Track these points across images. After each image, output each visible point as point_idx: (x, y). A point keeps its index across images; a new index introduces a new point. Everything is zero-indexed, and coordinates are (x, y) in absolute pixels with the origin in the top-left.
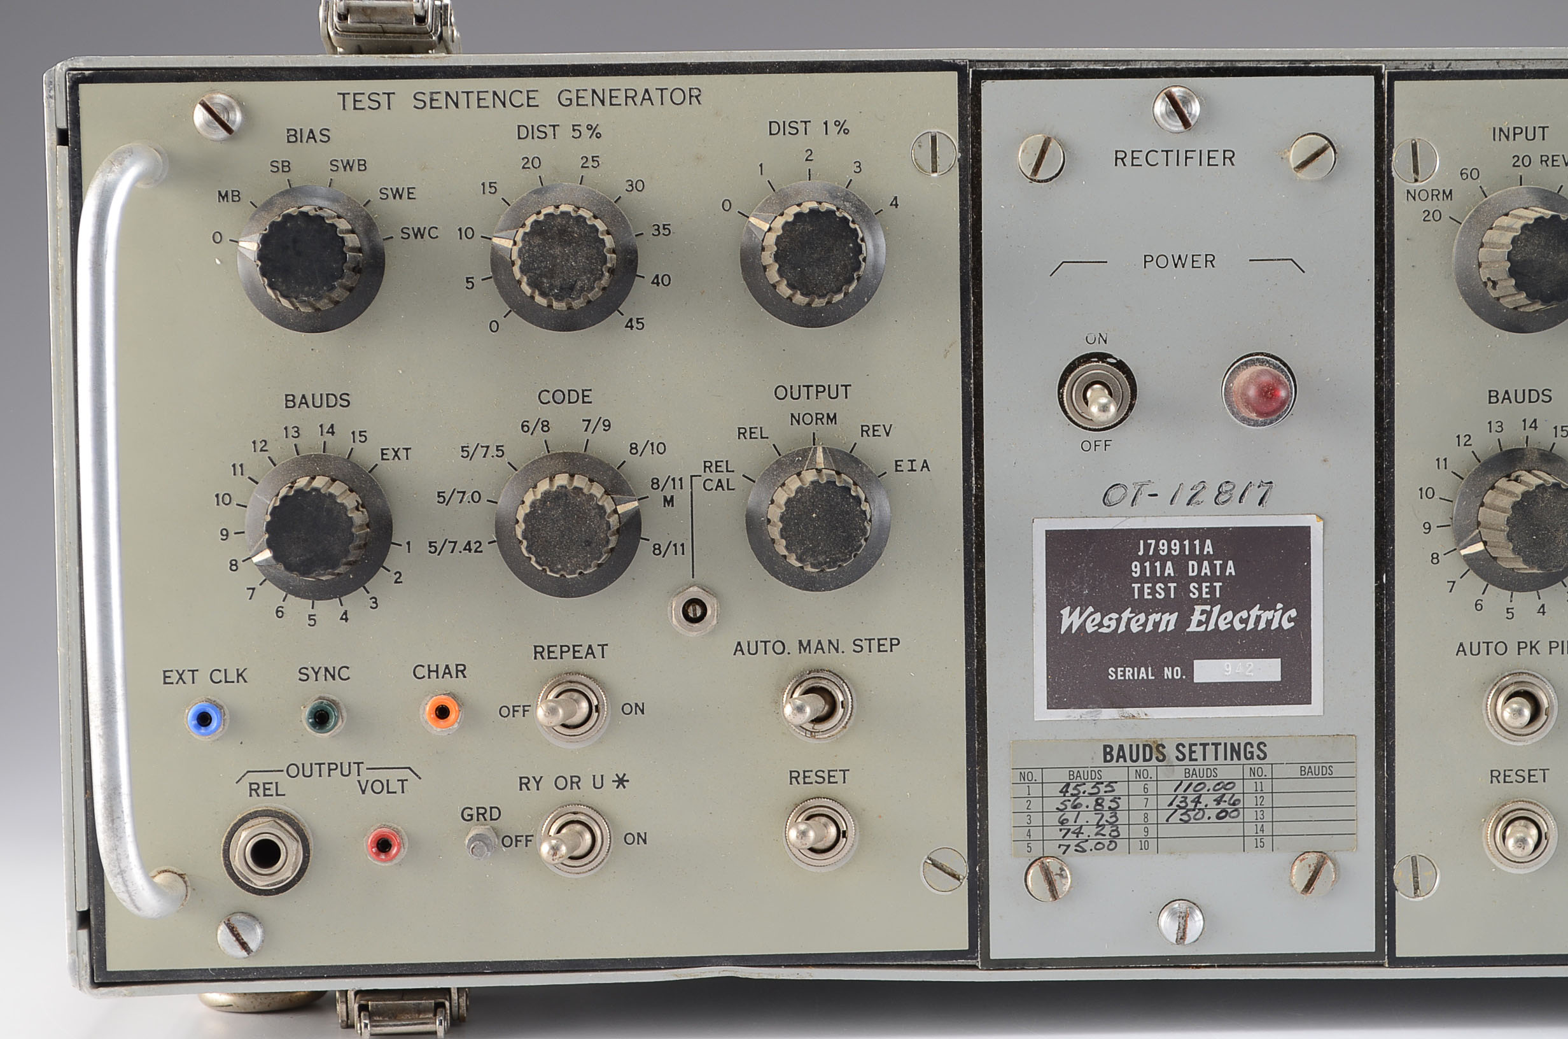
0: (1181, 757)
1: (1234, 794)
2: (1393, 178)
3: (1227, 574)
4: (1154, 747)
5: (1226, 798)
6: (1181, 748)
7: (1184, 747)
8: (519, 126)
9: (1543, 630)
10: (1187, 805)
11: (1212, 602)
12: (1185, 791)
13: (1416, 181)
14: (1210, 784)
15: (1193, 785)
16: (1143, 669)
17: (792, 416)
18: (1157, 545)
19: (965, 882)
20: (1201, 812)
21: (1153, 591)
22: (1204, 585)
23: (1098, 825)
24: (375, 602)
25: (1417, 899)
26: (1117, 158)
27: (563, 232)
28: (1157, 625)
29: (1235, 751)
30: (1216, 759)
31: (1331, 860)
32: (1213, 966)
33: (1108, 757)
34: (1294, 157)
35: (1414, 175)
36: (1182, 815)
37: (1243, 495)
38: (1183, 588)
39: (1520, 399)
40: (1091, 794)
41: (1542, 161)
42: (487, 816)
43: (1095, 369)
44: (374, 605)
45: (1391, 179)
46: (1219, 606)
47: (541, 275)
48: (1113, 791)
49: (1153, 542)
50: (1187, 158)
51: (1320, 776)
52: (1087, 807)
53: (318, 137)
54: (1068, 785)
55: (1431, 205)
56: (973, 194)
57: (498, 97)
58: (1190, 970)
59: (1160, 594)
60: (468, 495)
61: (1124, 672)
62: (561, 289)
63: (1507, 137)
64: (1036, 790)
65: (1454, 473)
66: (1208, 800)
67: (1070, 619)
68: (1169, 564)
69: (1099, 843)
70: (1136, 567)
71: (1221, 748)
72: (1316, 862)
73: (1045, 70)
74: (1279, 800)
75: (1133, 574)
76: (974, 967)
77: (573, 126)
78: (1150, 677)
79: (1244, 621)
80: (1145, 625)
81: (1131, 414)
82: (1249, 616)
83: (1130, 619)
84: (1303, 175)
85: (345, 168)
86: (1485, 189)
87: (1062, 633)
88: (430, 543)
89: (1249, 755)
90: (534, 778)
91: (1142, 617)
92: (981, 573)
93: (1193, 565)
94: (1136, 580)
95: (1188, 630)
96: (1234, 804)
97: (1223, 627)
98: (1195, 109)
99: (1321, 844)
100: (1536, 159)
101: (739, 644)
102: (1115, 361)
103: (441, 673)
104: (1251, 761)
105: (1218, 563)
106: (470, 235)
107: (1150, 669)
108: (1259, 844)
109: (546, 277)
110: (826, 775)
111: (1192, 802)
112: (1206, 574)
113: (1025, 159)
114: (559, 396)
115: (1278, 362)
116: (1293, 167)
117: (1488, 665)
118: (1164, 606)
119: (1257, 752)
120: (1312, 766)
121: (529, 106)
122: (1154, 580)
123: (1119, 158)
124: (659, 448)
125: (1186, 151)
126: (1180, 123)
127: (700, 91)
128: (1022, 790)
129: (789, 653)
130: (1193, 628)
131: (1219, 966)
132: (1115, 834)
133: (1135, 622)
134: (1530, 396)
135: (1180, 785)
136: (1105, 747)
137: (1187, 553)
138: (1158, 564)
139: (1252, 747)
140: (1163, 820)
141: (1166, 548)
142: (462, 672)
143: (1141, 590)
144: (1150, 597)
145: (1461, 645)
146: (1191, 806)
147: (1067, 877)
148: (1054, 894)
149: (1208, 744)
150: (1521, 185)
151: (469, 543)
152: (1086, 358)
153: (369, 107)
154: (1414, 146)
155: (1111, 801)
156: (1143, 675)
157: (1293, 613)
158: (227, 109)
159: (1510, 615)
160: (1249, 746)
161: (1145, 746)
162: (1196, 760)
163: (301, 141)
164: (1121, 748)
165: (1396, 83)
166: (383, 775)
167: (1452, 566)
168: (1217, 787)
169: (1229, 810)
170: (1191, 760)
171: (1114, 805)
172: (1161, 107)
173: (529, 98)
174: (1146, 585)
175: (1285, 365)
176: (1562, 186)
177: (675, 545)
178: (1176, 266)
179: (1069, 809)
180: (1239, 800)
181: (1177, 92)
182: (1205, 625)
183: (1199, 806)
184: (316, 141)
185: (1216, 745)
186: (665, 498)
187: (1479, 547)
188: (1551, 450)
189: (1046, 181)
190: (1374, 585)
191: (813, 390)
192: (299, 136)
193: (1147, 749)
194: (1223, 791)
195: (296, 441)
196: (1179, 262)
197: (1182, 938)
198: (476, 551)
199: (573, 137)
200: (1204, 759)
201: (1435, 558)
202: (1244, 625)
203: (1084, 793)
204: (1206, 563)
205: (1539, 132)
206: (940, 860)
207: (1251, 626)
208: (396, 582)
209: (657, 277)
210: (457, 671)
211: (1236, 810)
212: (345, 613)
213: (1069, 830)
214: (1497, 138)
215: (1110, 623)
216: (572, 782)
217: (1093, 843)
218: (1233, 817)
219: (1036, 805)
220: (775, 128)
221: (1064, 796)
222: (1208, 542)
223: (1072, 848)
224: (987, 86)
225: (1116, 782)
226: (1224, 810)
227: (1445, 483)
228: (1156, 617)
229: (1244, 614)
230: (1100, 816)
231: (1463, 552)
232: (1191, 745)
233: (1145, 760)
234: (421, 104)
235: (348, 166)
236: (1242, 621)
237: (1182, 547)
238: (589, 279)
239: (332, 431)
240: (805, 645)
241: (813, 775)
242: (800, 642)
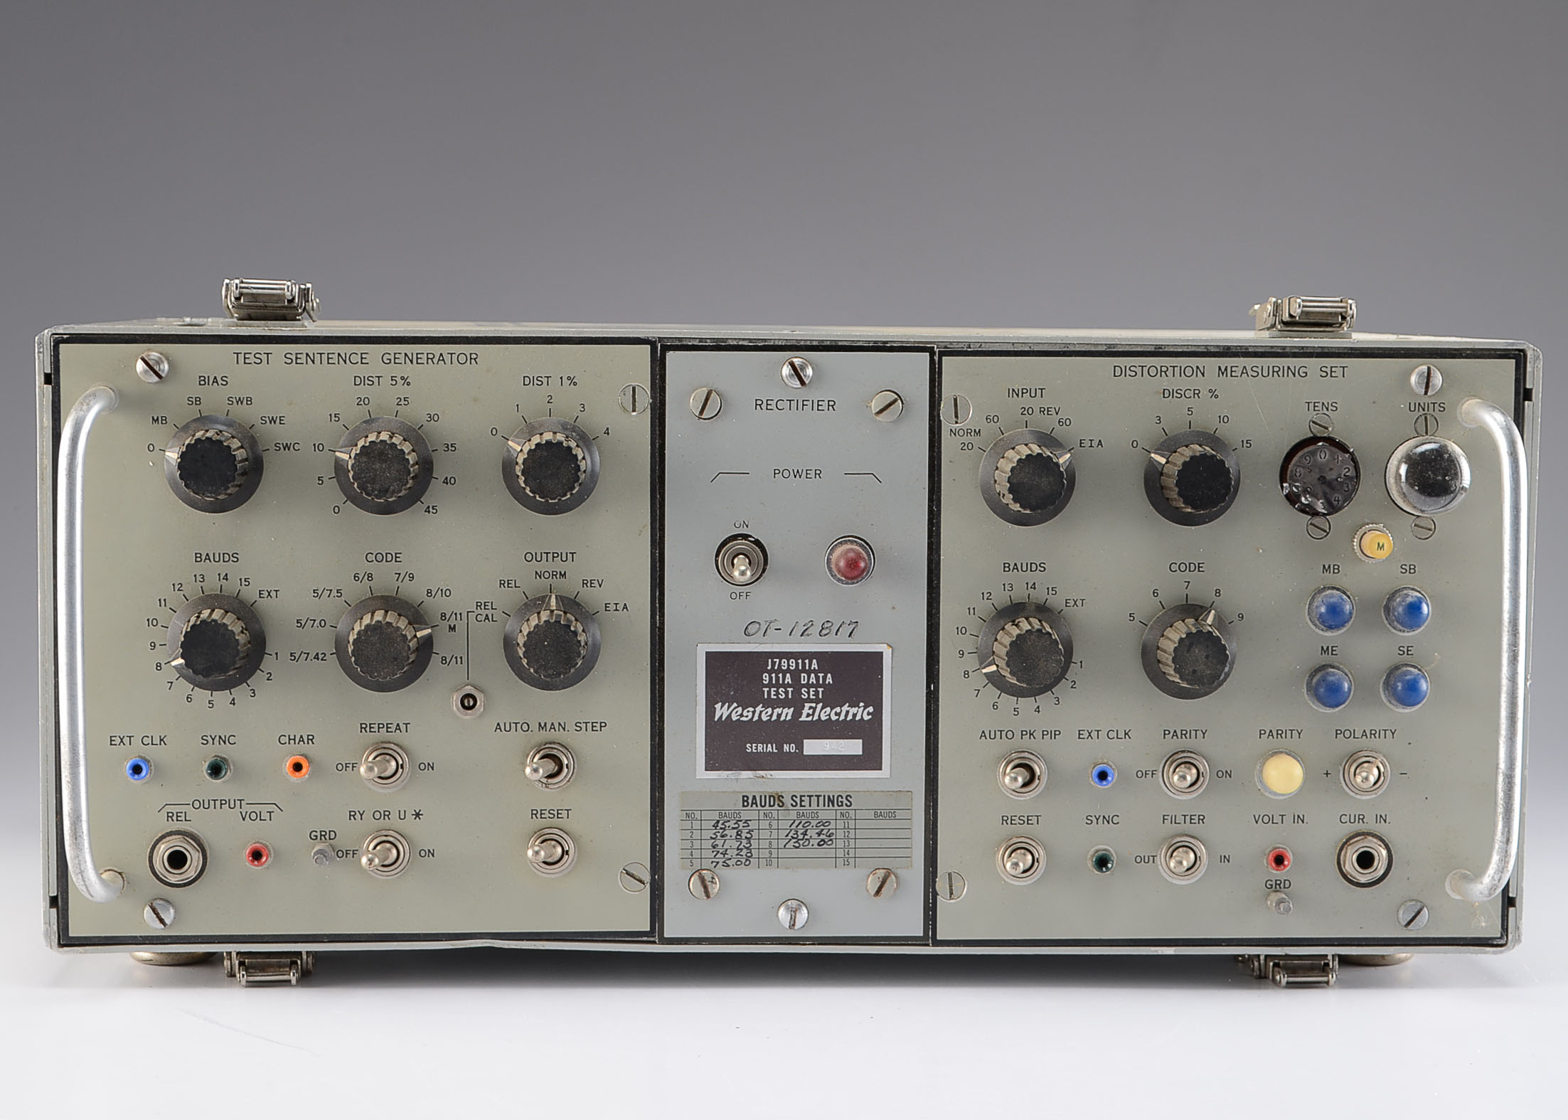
0: (794, 804)
1: (829, 830)
2: (941, 421)
3: (827, 683)
4: (776, 797)
5: (824, 832)
6: (794, 798)
7: (796, 797)
8: (355, 377)
9: (1039, 723)
10: (798, 836)
11: (817, 701)
12: (797, 827)
13: (957, 423)
14: (814, 823)
15: (802, 823)
16: (769, 745)
17: (536, 573)
18: (780, 663)
19: (648, 886)
20: (807, 842)
21: (777, 693)
22: (811, 689)
23: (738, 849)
24: (254, 693)
25: (952, 901)
26: (756, 405)
27: (381, 453)
28: (779, 716)
29: (831, 801)
30: (818, 806)
31: (894, 874)
32: (814, 944)
33: (746, 804)
34: (875, 405)
35: (955, 419)
36: (795, 843)
37: (838, 630)
38: (797, 692)
39: (1024, 569)
40: (733, 828)
41: (1040, 411)
42: (327, 837)
43: (741, 545)
44: (253, 695)
45: (940, 421)
46: (821, 704)
47: (366, 482)
48: (748, 826)
49: (778, 660)
50: (803, 405)
51: (888, 818)
52: (731, 836)
53: (220, 382)
54: (718, 822)
55: (966, 439)
56: (659, 426)
57: (341, 357)
58: (799, 946)
59: (782, 695)
60: (317, 622)
61: (757, 747)
62: (380, 491)
63: (1018, 395)
64: (696, 825)
65: (981, 618)
66: (812, 833)
67: (721, 711)
68: (788, 675)
69: (739, 861)
70: (766, 677)
71: (821, 799)
72: (883, 875)
73: (709, 345)
74: (859, 834)
75: (764, 682)
76: (654, 942)
77: (392, 377)
78: (775, 751)
79: (838, 714)
80: (771, 716)
81: (764, 575)
82: (841, 710)
83: (761, 712)
84: (880, 418)
85: (237, 402)
86: (1002, 429)
87: (716, 719)
88: (291, 653)
89: (840, 804)
90: (359, 812)
91: (770, 710)
92: (662, 679)
93: (804, 677)
94: (766, 686)
95: (800, 719)
96: (829, 836)
97: (823, 718)
98: (809, 371)
99: (887, 863)
100: (1037, 410)
101: (498, 724)
102: (753, 540)
103: (297, 742)
104: (841, 808)
105: (821, 675)
106: (321, 448)
107: (774, 745)
108: (846, 863)
109: (369, 483)
110: (556, 813)
111: (802, 834)
112: (813, 682)
113: (694, 404)
114: (379, 557)
115: (863, 542)
116: (874, 412)
117: (1001, 745)
118: (785, 703)
119: (845, 801)
120: (882, 811)
121: (362, 363)
122: (778, 686)
123: (758, 404)
124: (446, 593)
125: (803, 401)
126: (798, 383)
127: (477, 355)
128: (688, 825)
129: (532, 731)
130: (803, 718)
131: (819, 944)
132: (749, 855)
133: (765, 714)
134: (1031, 567)
135: (794, 823)
136: (744, 797)
137: (800, 668)
138: (780, 675)
139: (842, 798)
140: (781, 846)
141: (786, 664)
142: (311, 740)
143: (769, 693)
144: (775, 697)
145: (983, 732)
146: (801, 837)
147: (716, 883)
148: (708, 895)
149: (812, 796)
150: (1026, 427)
151: (317, 654)
152: (734, 537)
153: (255, 362)
154: (955, 400)
155: (747, 833)
156: (769, 749)
157: (871, 709)
158: (158, 362)
159: (1016, 713)
160: (840, 798)
161: (770, 797)
162: (804, 806)
163: (209, 384)
164: (754, 797)
165: (944, 358)
166: (257, 808)
167: (978, 680)
168: (819, 825)
169: (826, 840)
170: (801, 806)
171: (749, 836)
172: (786, 370)
173: (362, 358)
174: (773, 689)
175: (867, 544)
176: (1054, 428)
177: (456, 658)
178: (795, 476)
179: (719, 837)
180: (833, 834)
181: (797, 361)
182: (811, 717)
183: (806, 837)
184: (218, 385)
185: (818, 796)
186: (450, 626)
187: (994, 668)
188: (1045, 604)
189: (709, 419)
190: (925, 691)
191: (550, 556)
192: (207, 380)
193: (772, 798)
194: (822, 827)
195: (202, 584)
196: (797, 474)
197: (792, 925)
198: (322, 660)
199: (391, 384)
200: (810, 806)
201: (966, 674)
202: (837, 717)
203: (729, 827)
204: (813, 675)
205: (1039, 392)
206: (631, 871)
207: (842, 717)
208: (268, 679)
209: (446, 478)
210: (308, 739)
211: (831, 840)
212: (233, 700)
213: (718, 852)
214: (1011, 395)
215: (748, 714)
216: (385, 815)
217: (734, 861)
218: (829, 845)
219: (697, 835)
220: (528, 381)
221: (716, 829)
222: (814, 661)
223: (721, 864)
224: (670, 355)
225: (750, 820)
226: (823, 840)
227: (973, 624)
228: (779, 710)
229: (838, 710)
230: (739, 843)
231: (984, 671)
232: (801, 796)
233: (770, 806)
234: (289, 361)
235: (240, 401)
236: (836, 714)
237: (797, 664)
238: (398, 485)
239: (226, 578)
240: (543, 726)
241: (547, 812)
242: (540, 724)
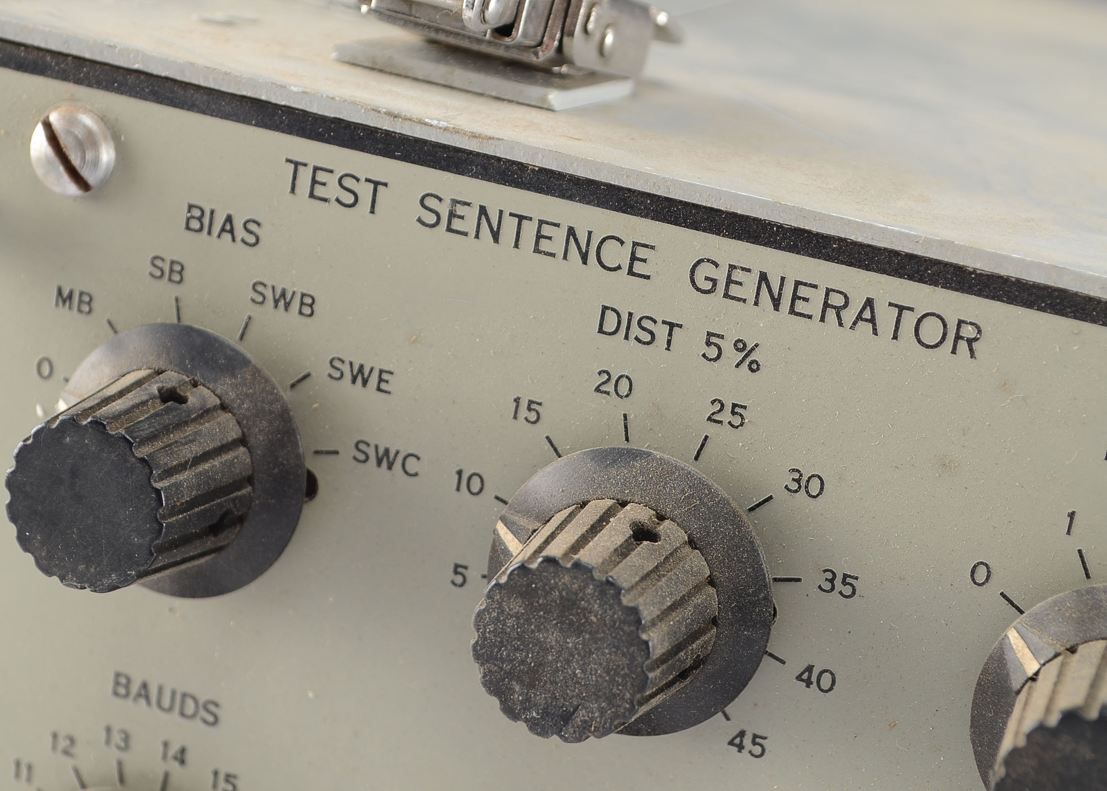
8: (605, 308)
27: (569, 603)
47: (510, 675)
53: (240, 233)
57: (576, 240)
62: (545, 713)
77: (709, 334)
85: (276, 302)
106: (475, 487)
109: (520, 681)
121: (631, 272)
127: (979, 332)
153: (338, 200)
158: (89, 142)
163: (209, 233)
173: (634, 258)
184: (234, 240)
192: (206, 221)
195: (121, 754)
199: (704, 355)
209: (810, 669)
234: (431, 219)
235: (282, 299)
238: (602, 711)
239: (181, 758)
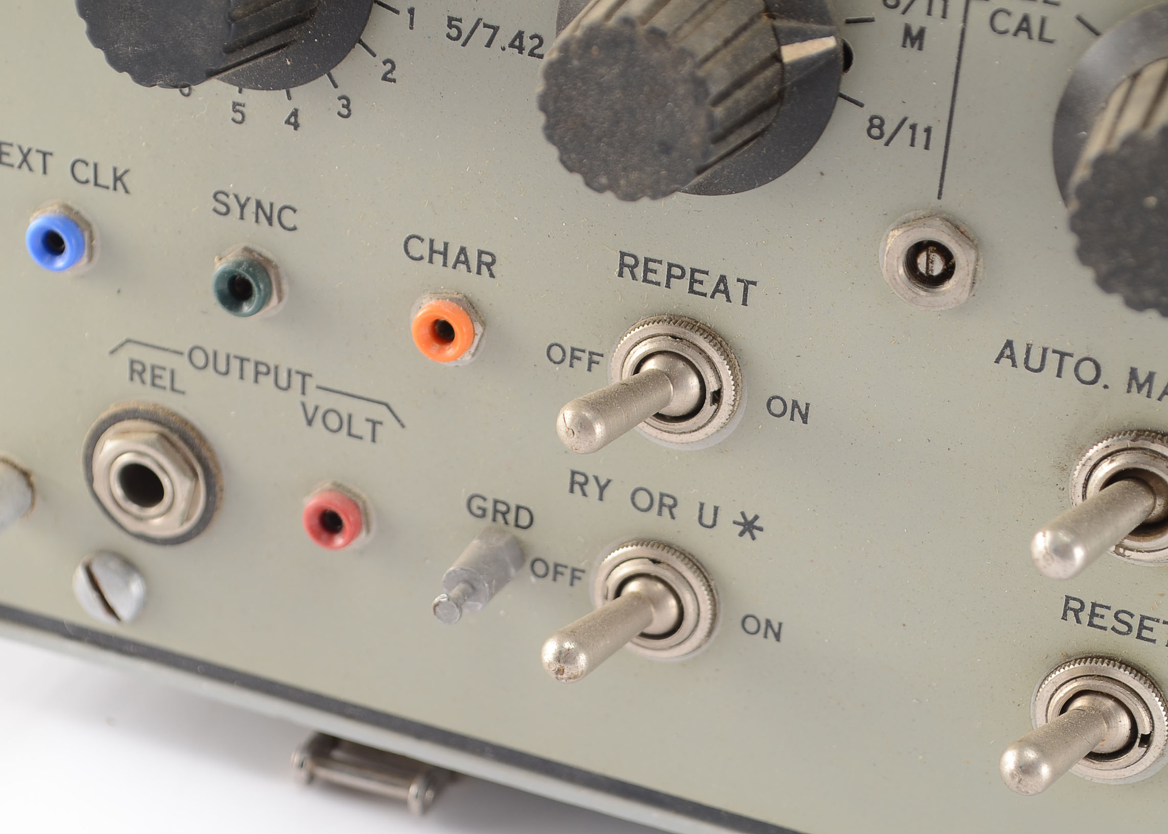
24: (347, 106)
42: (511, 517)
44: (345, 112)
88: (451, 19)
90: (596, 479)
101: (1009, 344)
103: (451, 259)
110: (1135, 623)
129: (1106, 387)
142: (488, 266)
151: (520, 35)
166: (345, 406)
177: (913, 127)
198: (531, 54)
208: (385, 78)
210: (480, 263)
212: (295, 113)
216: (662, 505)
240: (1142, 379)
241: (1109, 615)
242: (1133, 373)
